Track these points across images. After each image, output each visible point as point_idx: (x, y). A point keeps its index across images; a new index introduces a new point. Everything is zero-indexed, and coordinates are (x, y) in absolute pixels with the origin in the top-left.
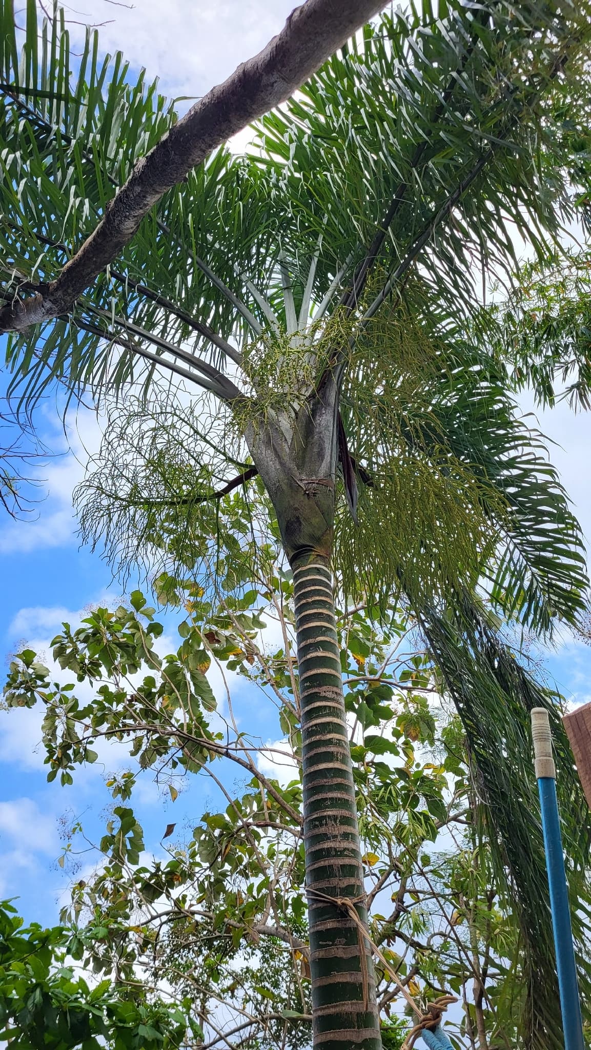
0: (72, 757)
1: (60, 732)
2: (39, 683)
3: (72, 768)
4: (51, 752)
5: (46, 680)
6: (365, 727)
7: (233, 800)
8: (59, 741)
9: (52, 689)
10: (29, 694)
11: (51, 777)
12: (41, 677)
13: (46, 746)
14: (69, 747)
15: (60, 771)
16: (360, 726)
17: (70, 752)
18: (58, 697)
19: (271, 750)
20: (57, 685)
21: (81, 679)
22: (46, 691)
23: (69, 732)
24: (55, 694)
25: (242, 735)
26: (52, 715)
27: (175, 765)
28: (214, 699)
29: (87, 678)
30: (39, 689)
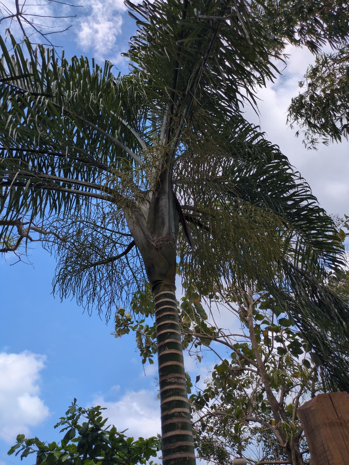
0: (152, 351)
1: (144, 341)
2: (129, 322)
3: (152, 356)
4: (142, 351)
5: (132, 320)
7: (224, 360)
8: (144, 345)
9: (135, 323)
10: (126, 328)
11: (144, 361)
12: (130, 320)
13: (139, 348)
14: (149, 347)
15: (147, 358)
17: (150, 349)
18: (139, 326)
19: (234, 335)
20: (137, 322)
21: (147, 316)
22: (133, 325)
23: (147, 341)
24: (137, 325)
25: (220, 329)
26: (139, 334)
27: (196, 346)
28: (206, 314)
29: (149, 315)
30: (130, 325)
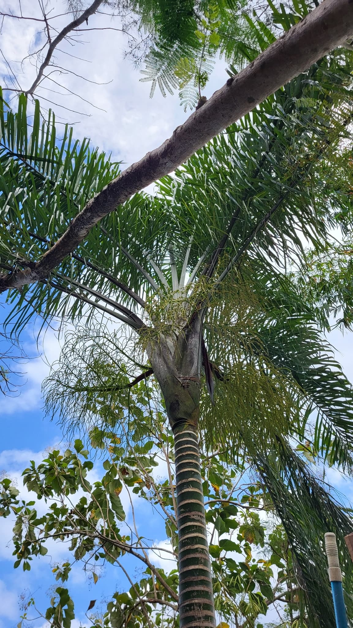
0: (31, 551)
1: (24, 533)
2: (13, 500)
3: (30, 559)
4: (18, 547)
5: (17, 498)
6: (220, 534)
7: (134, 583)
8: (23, 539)
9: (21, 504)
10: (6, 508)
11: (17, 564)
12: (14, 497)
13: (15, 543)
14: (29, 544)
15: (23, 561)
16: (216, 532)
17: (30, 547)
18: (23, 510)
19: (159, 549)
20: (24, 502)
21: (40, 497)
22: (17, 506)
23: (30, 534)
24: (23, 507)
25: (141, 538)
26: (20, 522)
27: (97, 558)
28: (123, 513)
29: (43, 497)
30: (12, 505)
